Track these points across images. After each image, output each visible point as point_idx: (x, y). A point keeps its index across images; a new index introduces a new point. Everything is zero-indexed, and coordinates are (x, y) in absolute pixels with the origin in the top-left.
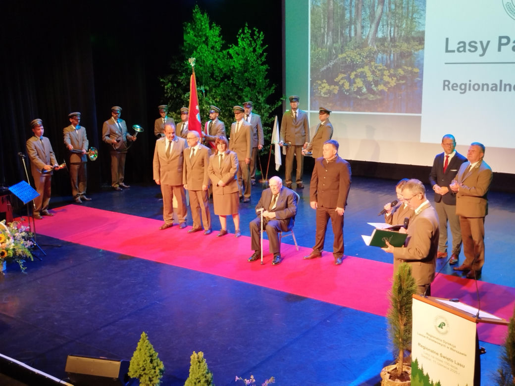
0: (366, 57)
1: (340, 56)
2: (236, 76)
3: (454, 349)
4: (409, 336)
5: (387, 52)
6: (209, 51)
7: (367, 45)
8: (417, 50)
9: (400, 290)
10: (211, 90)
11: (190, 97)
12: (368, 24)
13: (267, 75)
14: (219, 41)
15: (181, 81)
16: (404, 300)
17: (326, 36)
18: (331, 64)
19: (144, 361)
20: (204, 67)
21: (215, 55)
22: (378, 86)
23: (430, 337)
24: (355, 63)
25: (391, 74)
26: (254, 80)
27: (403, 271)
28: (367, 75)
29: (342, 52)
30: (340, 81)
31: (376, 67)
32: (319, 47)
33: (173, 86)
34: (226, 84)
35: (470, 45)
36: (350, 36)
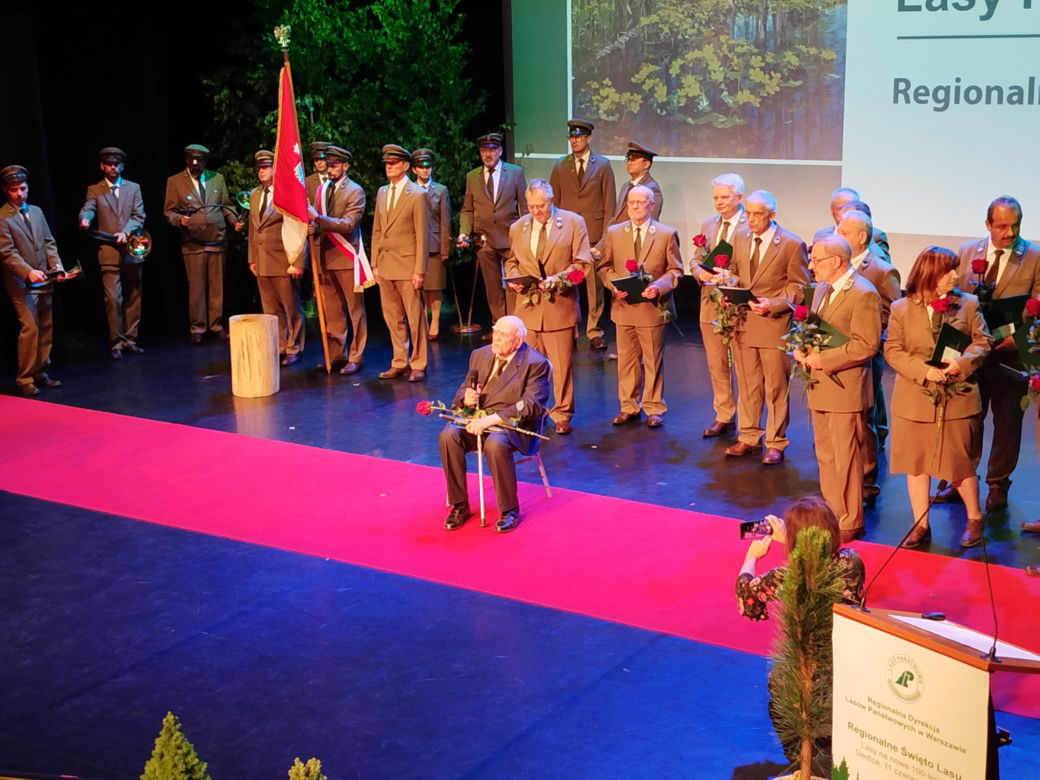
0: (708, 23)
1: (644, 21)
2: (390, 71)
3: (936, 735)
4: (825, 705)
5: (757, 10)
6: (321, 8)
8: (829, 5)
9: (802, 593)
10: (328, 107)
11: (279, 123)
13: (466, 68)
15: (255, 85)
16: (812, 617)
18: (623, 39)
20: (311, 47)
21: (338, 19)
22: (737, 93)
23: (875, 707)
24: (680, 37)
25: (767, 64)
26: (436, 80)
27: (810, 548)
28: (710, 68)
29: (649, 12)
30: (643, 83)
31: (731, 48)
33: (233, 95)
34: (367, 91)
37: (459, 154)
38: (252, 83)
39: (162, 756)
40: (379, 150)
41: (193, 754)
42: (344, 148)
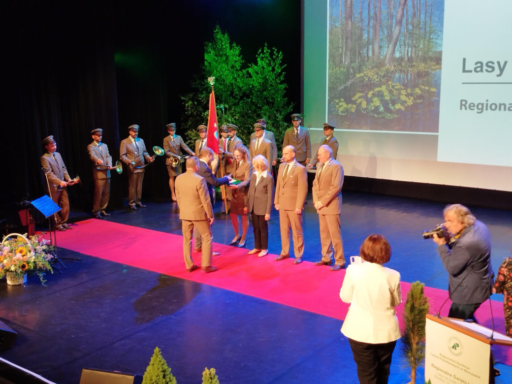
0: (384, 77)
1: (358, 76)
2: (255, 95)
3: (468, 370)
4: (422, 355)
5: (404, 71)
6: (229, 70)
7: (384, 65)
8: (434, 70)
9: (412, 309)
10: (230, 108)
11: (209, 115)
12: (386, 44)
13: (285, 93)
14: (239, 61)
15: (202, 100)
16: (416, 318)
17: (344, 56)
18: (349, 83)
19: (157, 376)
20: (224, 85)
21: (235, 74)
22: (395, 105)
23: (443, 358)
24: (372, 82)
25: (408, 93)
26: (273, 98)
27: (416, 290)
28: (384, 94)
29: (360, 72)
30: (357, 100)
31: (393, 87)
32: (337, 67)
33: (193, 104)
34: (246, 103)
35: (487, 65)
36: (367, 56)
37: (281, 128)
39: (153, 365)
41: (166, 365)
42: (236, 125)
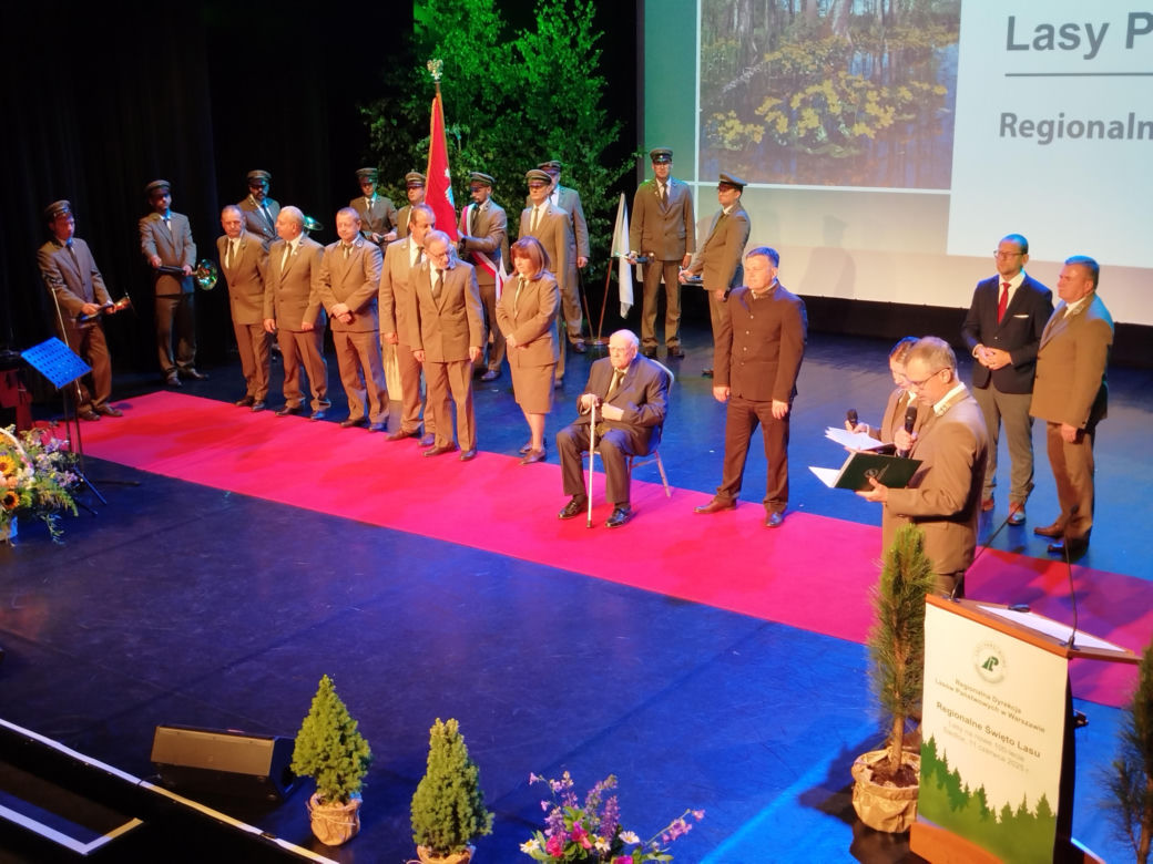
0: (827, 61)
1: (768, 57)
2: (531, 102)
3: (1017, 715)
4: (918, 686)
5: (874, 47)
6: (470, 44)
7: (829, 33)
8: (941, 44)
9: (898, 584)
10: (475, 134)
11: (430, 150)
13: (601, 100)
14: (493, 22)
15: (408, 114)
16: (907, 606)
17: (736, 12)
18: (748, 74)
19: (327, 740)
20: (460, 80)
21: (485, 55)
22: (853, 125)
23: (962, 688)
24: (801, 73)
25: (883, 98)
26: (574, 111)
27: (906, 543)
28: (829, 102)
29: (773, 49)
30: (766, 115)
31: (849, 83)
32: (720, 36)
33: (389, 123)
34: (510, 121)
35: (1063, 33)
36: (791, 10)
37: (594, 180)
38: (406, 112)
39: (318, 714)
40: (521, 176)
41: (346, 713)
42: (489, 173)
